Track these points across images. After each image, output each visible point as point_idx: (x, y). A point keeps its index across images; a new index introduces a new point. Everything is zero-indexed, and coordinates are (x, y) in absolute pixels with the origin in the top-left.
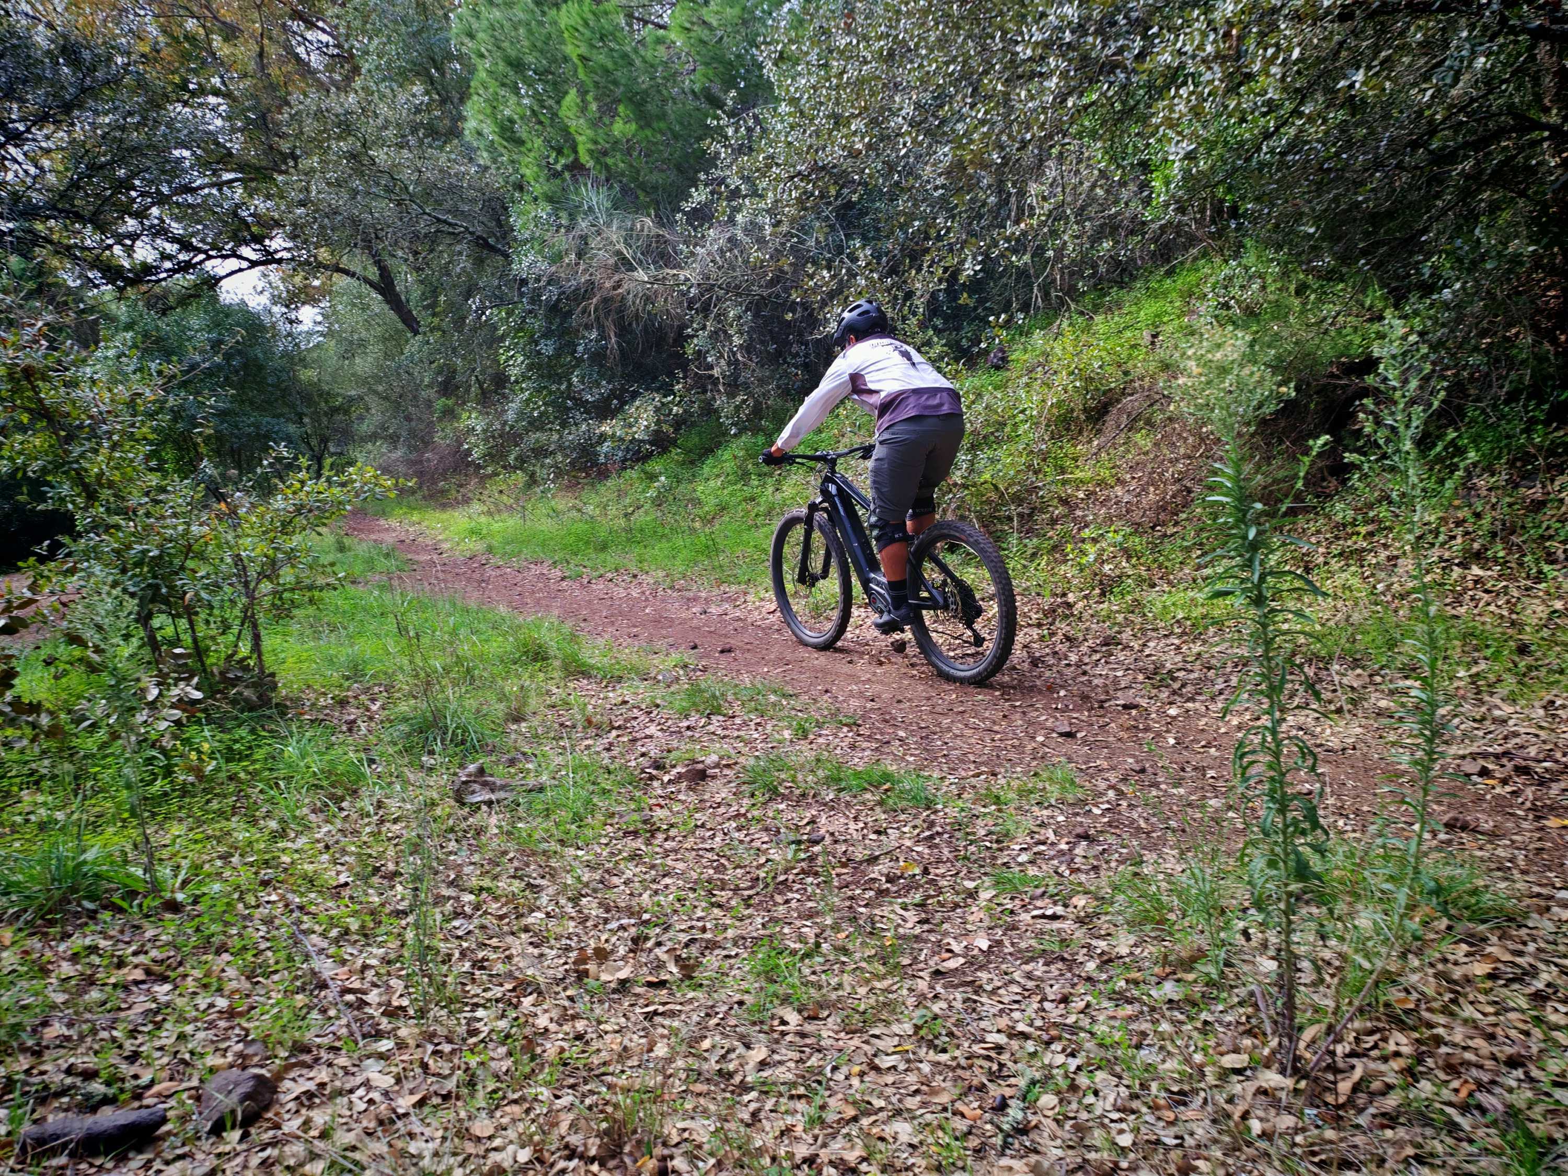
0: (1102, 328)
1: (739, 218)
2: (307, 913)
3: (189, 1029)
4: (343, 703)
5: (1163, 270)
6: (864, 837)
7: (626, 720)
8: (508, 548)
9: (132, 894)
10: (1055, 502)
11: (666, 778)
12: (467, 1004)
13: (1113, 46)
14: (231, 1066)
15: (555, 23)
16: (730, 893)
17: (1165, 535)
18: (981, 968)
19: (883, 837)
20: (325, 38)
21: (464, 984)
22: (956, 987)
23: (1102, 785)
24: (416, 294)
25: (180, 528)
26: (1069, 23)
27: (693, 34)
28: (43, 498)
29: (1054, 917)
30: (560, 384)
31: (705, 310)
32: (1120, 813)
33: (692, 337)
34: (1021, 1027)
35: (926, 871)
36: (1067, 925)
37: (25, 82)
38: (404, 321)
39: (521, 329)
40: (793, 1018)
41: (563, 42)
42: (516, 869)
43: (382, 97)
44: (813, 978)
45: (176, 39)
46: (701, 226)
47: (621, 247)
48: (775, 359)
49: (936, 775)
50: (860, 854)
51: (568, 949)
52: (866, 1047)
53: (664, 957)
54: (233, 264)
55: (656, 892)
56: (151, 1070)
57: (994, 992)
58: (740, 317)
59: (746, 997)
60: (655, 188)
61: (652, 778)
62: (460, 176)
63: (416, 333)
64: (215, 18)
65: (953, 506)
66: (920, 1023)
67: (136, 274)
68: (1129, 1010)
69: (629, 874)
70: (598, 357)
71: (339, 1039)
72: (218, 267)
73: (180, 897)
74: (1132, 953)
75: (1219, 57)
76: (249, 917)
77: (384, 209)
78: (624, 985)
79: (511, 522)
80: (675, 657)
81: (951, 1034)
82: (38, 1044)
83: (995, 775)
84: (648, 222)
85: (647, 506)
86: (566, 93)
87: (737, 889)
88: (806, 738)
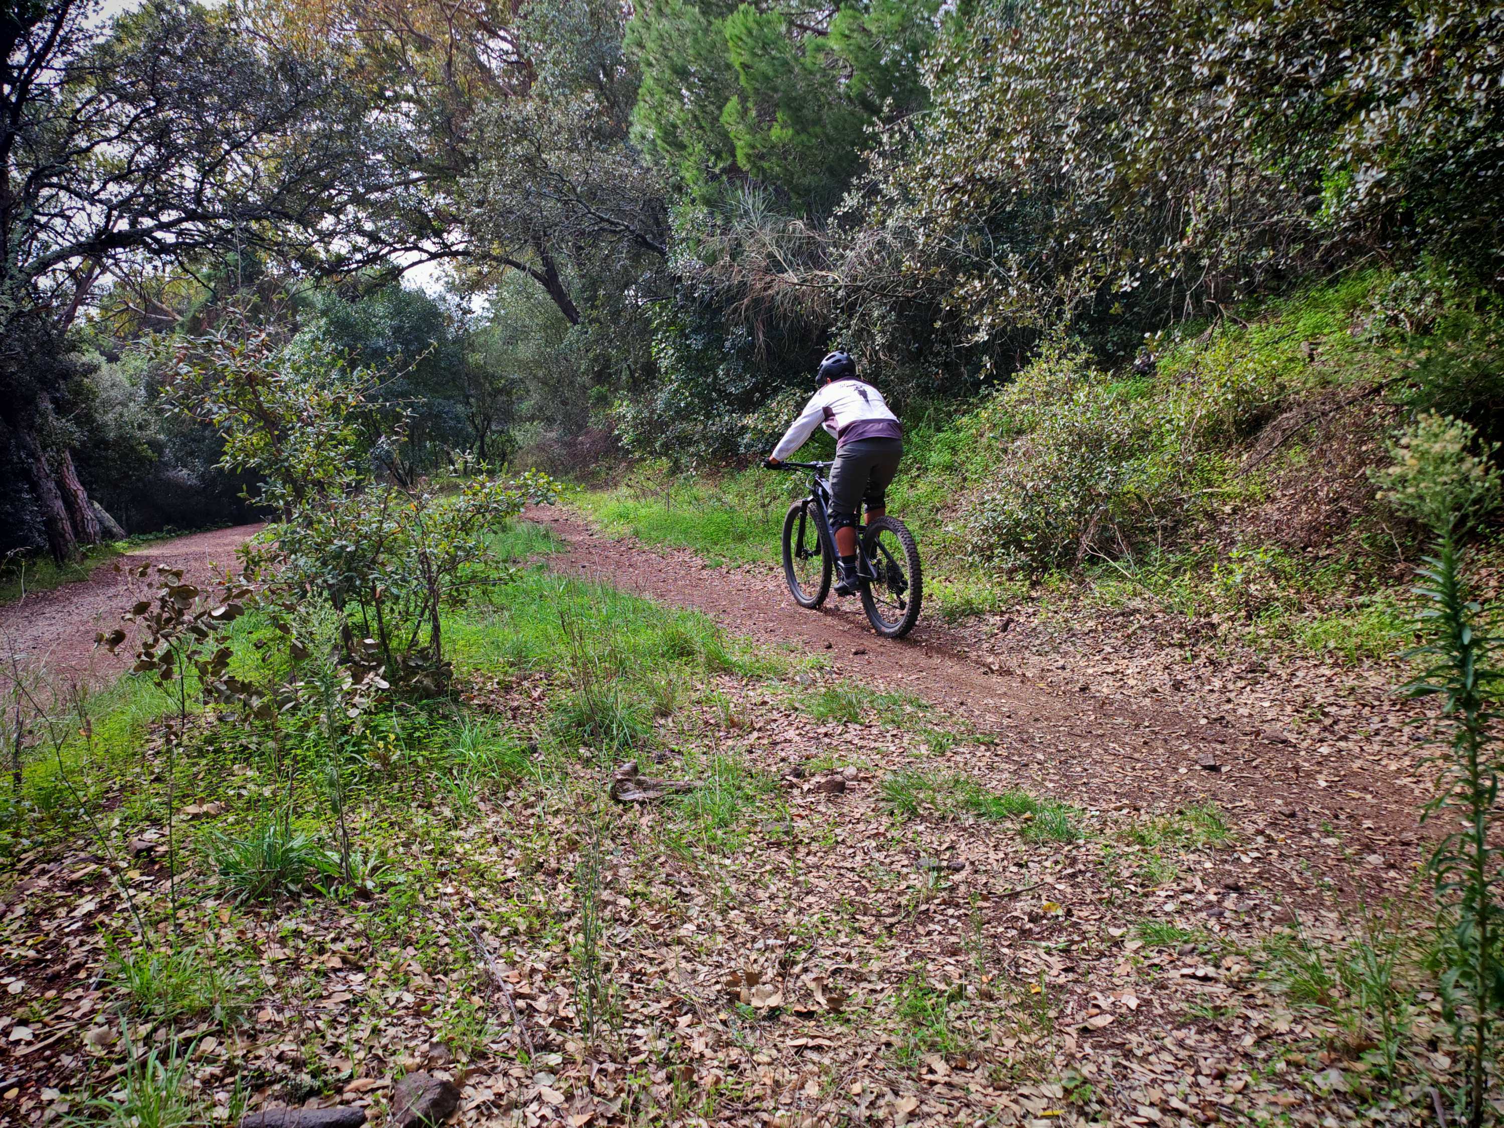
0: (1257, 338)
1: (890, 222)
2: (480, 909)
3: (382, 1024)
4: (507, 688)
5: (1325, 280)
6: (1005, 869)
7: (768, 722)
8: (654, 534)
9: (329, 880)
10: (1200, 516)
11: (806, 787)
12: (626, 1019)
13: (1297, 64)
14: (419, 1067)
15: (719, 32)
16: (873, 919)
17: (1317, 558)
18: (1130, 1029)
19: (1024, 871)
20: (507, 46)
21: (624, 998)
22: (1105, 1048)
23: (1250, 829)
24: (577, 284)
25: (374, 526)
26: (1250, 40)
27: (852, 41)
28: (257, 492)
29: (1206, 979)
30: (707, 376)
31: (850, 310)
32: (1270, 864)
33: (835, 335)
34: (1175, 1103)
35: (1069, 913)
36: (1219, 989)
37: (248, 96)
38: (564, 311)
39: (673, 323)
40: (941, 1067)
41: (727, 50)
42: (668, 875)
43: (557, 103)
44: (958, 1024)
45: (377, 51)
46: (852, 228)
47: (774, 249)
48: (916, 357)
49: (1077, 806)
50: (1000, 887)
51: (719, 966)
52: (1014, 1107)
53: (812, 985)
54: (415, 255)
55: (801, 911)
56: (350, 1063)
57: (1145, 1058)
58: (884, 317)
59: (893, 1039)
60: (808, 191)
61: (792, 786)
62: (623, 178)
63: (575, 322)
64: (411, 31)
65: (1096, 518)
66: (1071, 1085)
67: (331, 265)
68: (1290, 1096)
69: (773, 889)
70: (745, 352)
71: (513, 1048)
72: (401, 258)
73: (370, 884)
74: (1291, 1032)
75: (1418, 82)
76: (428, 909)
77: (551, 207)
78: (774, 1014)
79: (656, 508)
80: (811, 659)
81: (1101, 1102)
82: (253, 1028)
83: (1137, 809)
84: (800, 224)
85: (784, 498)
86: (727, 99)
87: (878, 916)
88: (943, 754)
